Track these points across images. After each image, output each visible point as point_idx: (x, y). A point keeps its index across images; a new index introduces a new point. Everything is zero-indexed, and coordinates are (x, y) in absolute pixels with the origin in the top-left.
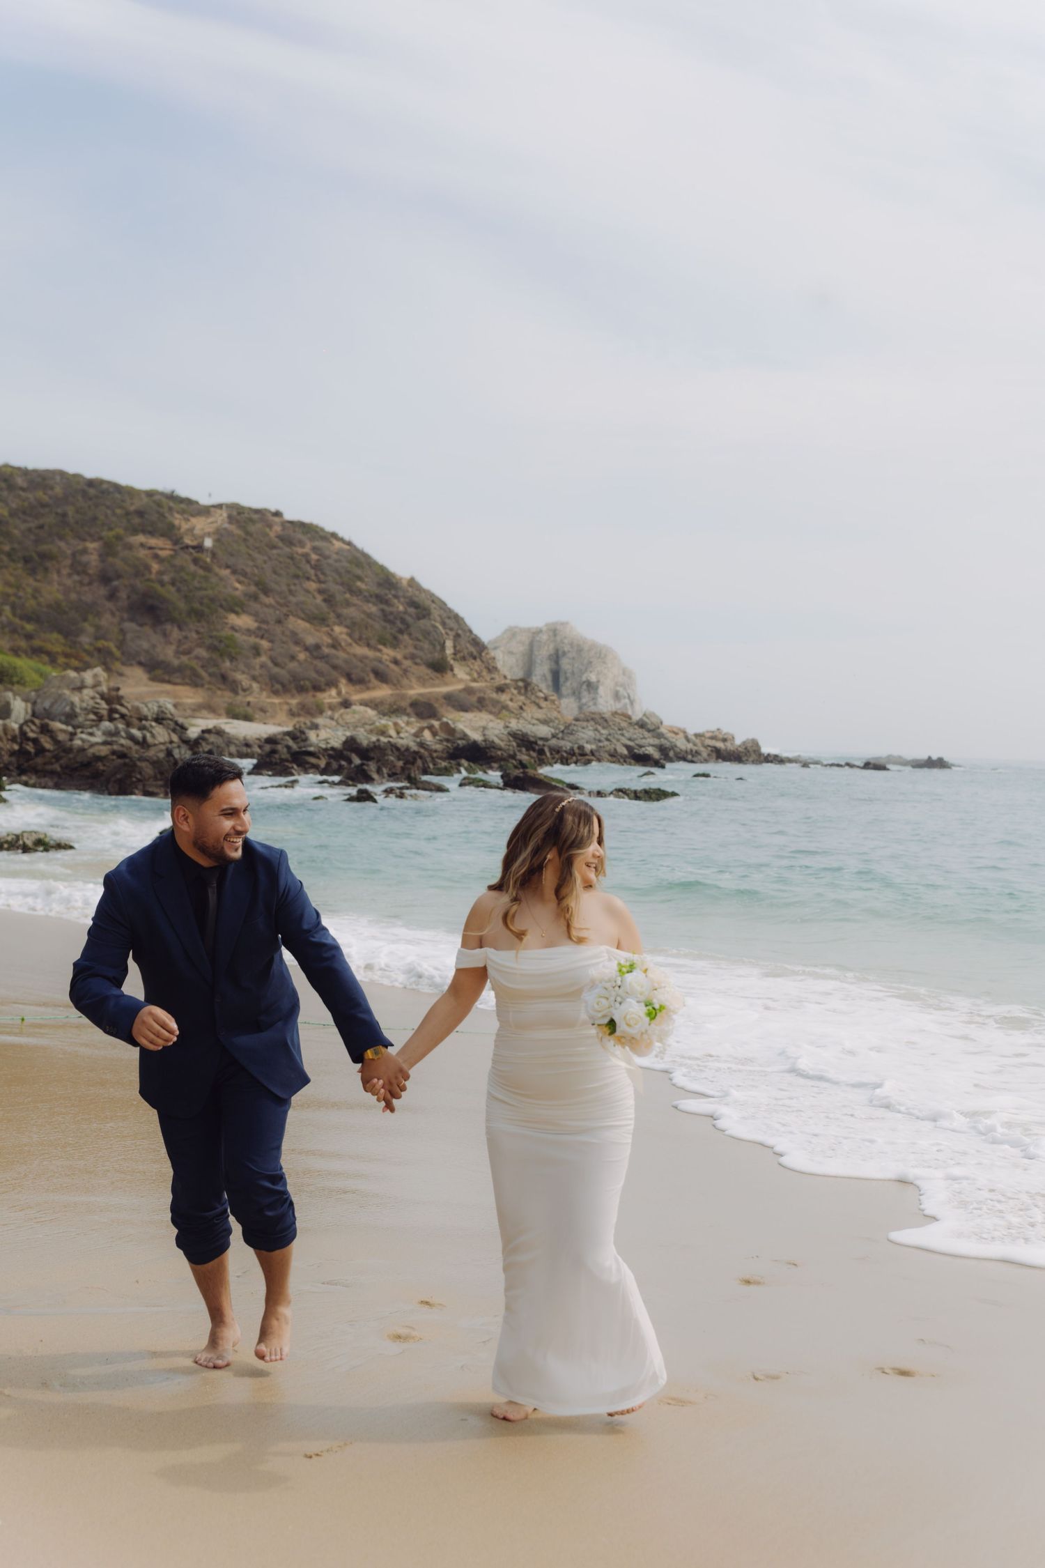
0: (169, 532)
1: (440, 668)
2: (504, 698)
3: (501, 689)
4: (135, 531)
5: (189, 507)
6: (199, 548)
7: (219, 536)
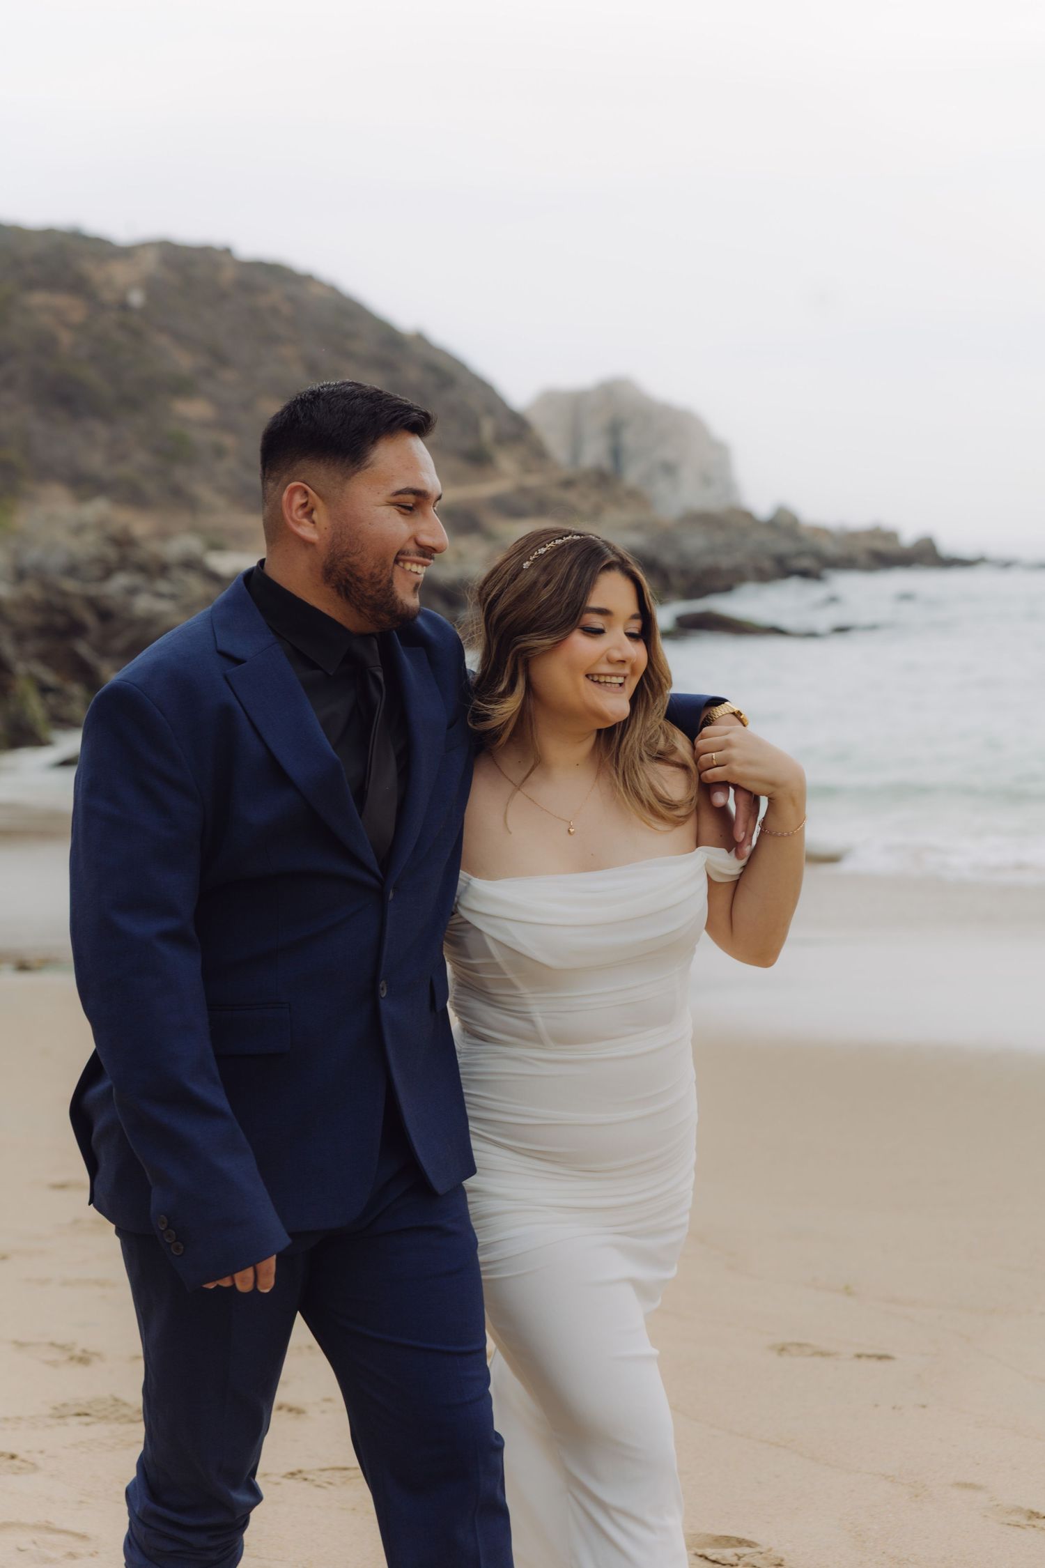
0: (79, 286)
1: (478, 459)
2: (571, 497)
3: (568, 484)
4: (31, 285)
5: (101, 249)
6: (124, 306)
7: (151, 286)
